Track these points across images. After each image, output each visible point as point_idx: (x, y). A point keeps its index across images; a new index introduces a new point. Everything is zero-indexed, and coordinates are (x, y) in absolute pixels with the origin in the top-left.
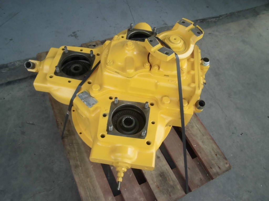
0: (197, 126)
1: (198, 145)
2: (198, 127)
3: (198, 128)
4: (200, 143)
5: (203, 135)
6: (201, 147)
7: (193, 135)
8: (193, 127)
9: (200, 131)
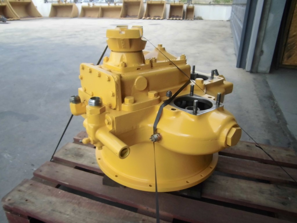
0: (68, 215)
1: (57, 196)
2: (65, 216)
3: (65, 214)
4: (54, 199)
5: (53, 210)
6: (52, 196)
7: (68, 201)
8: (73, 210)
9: (60, 212)
